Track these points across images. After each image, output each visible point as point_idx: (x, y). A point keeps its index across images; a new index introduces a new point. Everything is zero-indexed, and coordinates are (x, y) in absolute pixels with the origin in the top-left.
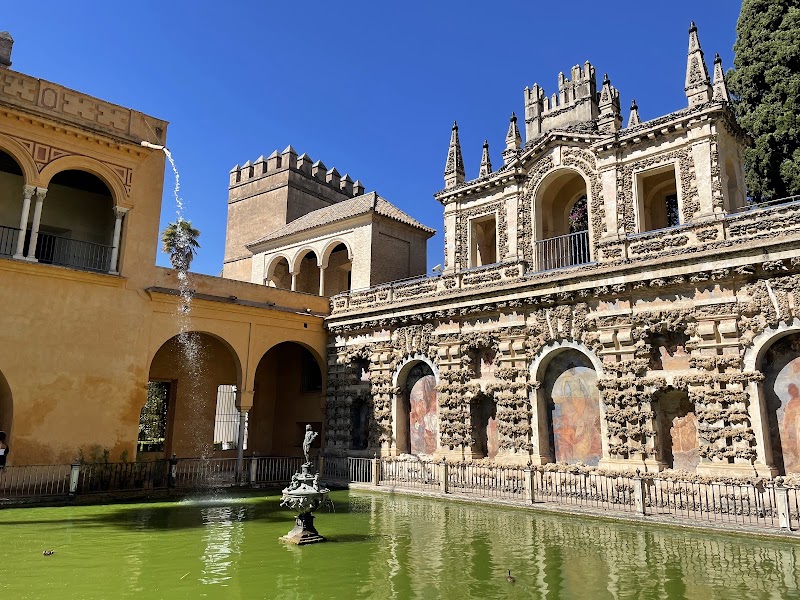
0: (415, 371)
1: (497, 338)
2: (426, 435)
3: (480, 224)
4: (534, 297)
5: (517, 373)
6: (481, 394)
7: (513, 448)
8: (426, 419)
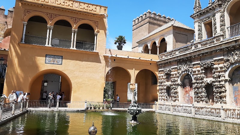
0: (186, 77)
1: (213, 64)
2: (190, 98)
3: (207, 24)
4: (226, 48)
5: (221, 75)
6: (208, 83)
7: (219, 102)
8: (190, 93)
